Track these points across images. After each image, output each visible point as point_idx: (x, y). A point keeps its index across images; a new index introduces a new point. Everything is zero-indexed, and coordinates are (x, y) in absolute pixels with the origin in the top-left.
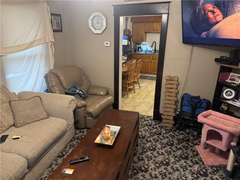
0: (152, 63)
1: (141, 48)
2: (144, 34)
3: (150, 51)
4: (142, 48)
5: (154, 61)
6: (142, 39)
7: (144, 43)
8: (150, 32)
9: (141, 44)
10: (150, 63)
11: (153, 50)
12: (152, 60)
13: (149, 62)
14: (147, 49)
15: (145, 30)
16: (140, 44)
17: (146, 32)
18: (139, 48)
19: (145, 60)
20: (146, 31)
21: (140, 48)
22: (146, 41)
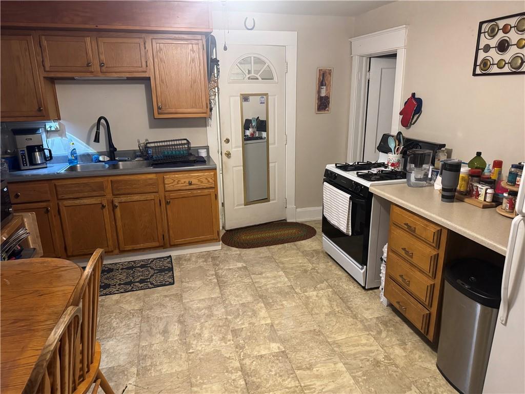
0: (118, 211)
1: (43, 150)
2: (42, 85)
3: (87, 157)
4: (45, 146)
5: (123, 199)
6: (40, 110)
7: (52, 125)
8: (72, 79)
9: (38, 129)
10: (106, 212)
11: (101, 154)
12: (114, 195)
13: (103, 207)
14: (73, 152)
15: (47, 69)
16: (34, 131)
17: (52, 81)
18: (31, 150)
19: (77, 202)
20: (52, 75)
21: (40, 148)
22: (59, 119)
